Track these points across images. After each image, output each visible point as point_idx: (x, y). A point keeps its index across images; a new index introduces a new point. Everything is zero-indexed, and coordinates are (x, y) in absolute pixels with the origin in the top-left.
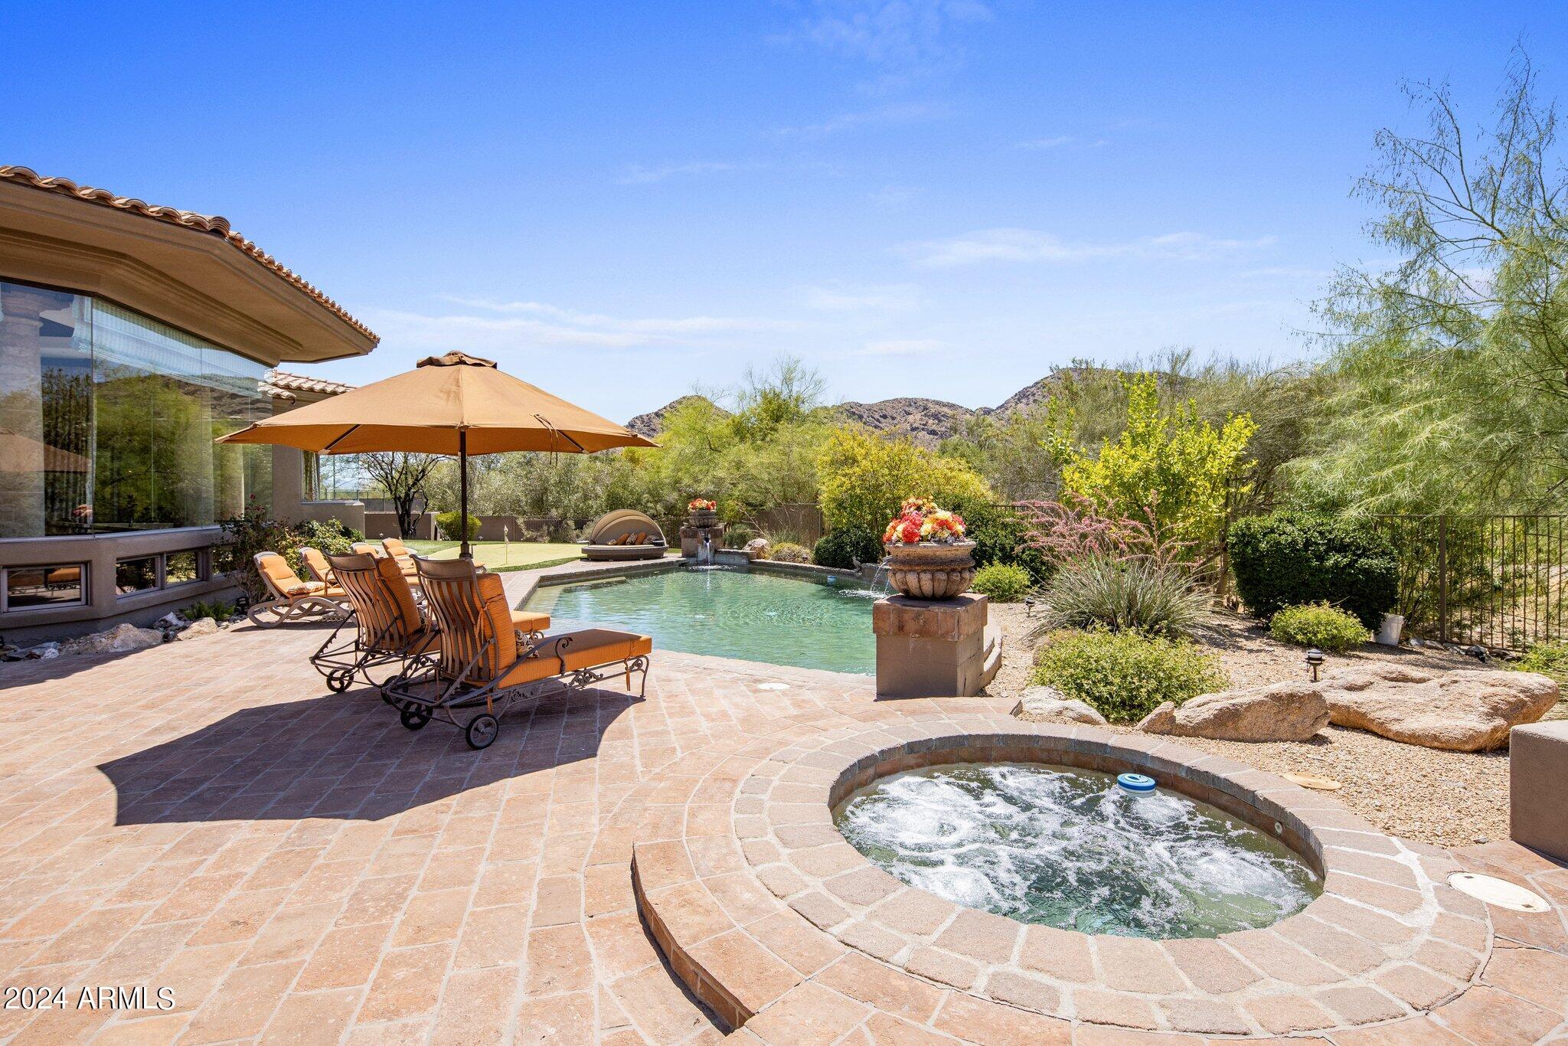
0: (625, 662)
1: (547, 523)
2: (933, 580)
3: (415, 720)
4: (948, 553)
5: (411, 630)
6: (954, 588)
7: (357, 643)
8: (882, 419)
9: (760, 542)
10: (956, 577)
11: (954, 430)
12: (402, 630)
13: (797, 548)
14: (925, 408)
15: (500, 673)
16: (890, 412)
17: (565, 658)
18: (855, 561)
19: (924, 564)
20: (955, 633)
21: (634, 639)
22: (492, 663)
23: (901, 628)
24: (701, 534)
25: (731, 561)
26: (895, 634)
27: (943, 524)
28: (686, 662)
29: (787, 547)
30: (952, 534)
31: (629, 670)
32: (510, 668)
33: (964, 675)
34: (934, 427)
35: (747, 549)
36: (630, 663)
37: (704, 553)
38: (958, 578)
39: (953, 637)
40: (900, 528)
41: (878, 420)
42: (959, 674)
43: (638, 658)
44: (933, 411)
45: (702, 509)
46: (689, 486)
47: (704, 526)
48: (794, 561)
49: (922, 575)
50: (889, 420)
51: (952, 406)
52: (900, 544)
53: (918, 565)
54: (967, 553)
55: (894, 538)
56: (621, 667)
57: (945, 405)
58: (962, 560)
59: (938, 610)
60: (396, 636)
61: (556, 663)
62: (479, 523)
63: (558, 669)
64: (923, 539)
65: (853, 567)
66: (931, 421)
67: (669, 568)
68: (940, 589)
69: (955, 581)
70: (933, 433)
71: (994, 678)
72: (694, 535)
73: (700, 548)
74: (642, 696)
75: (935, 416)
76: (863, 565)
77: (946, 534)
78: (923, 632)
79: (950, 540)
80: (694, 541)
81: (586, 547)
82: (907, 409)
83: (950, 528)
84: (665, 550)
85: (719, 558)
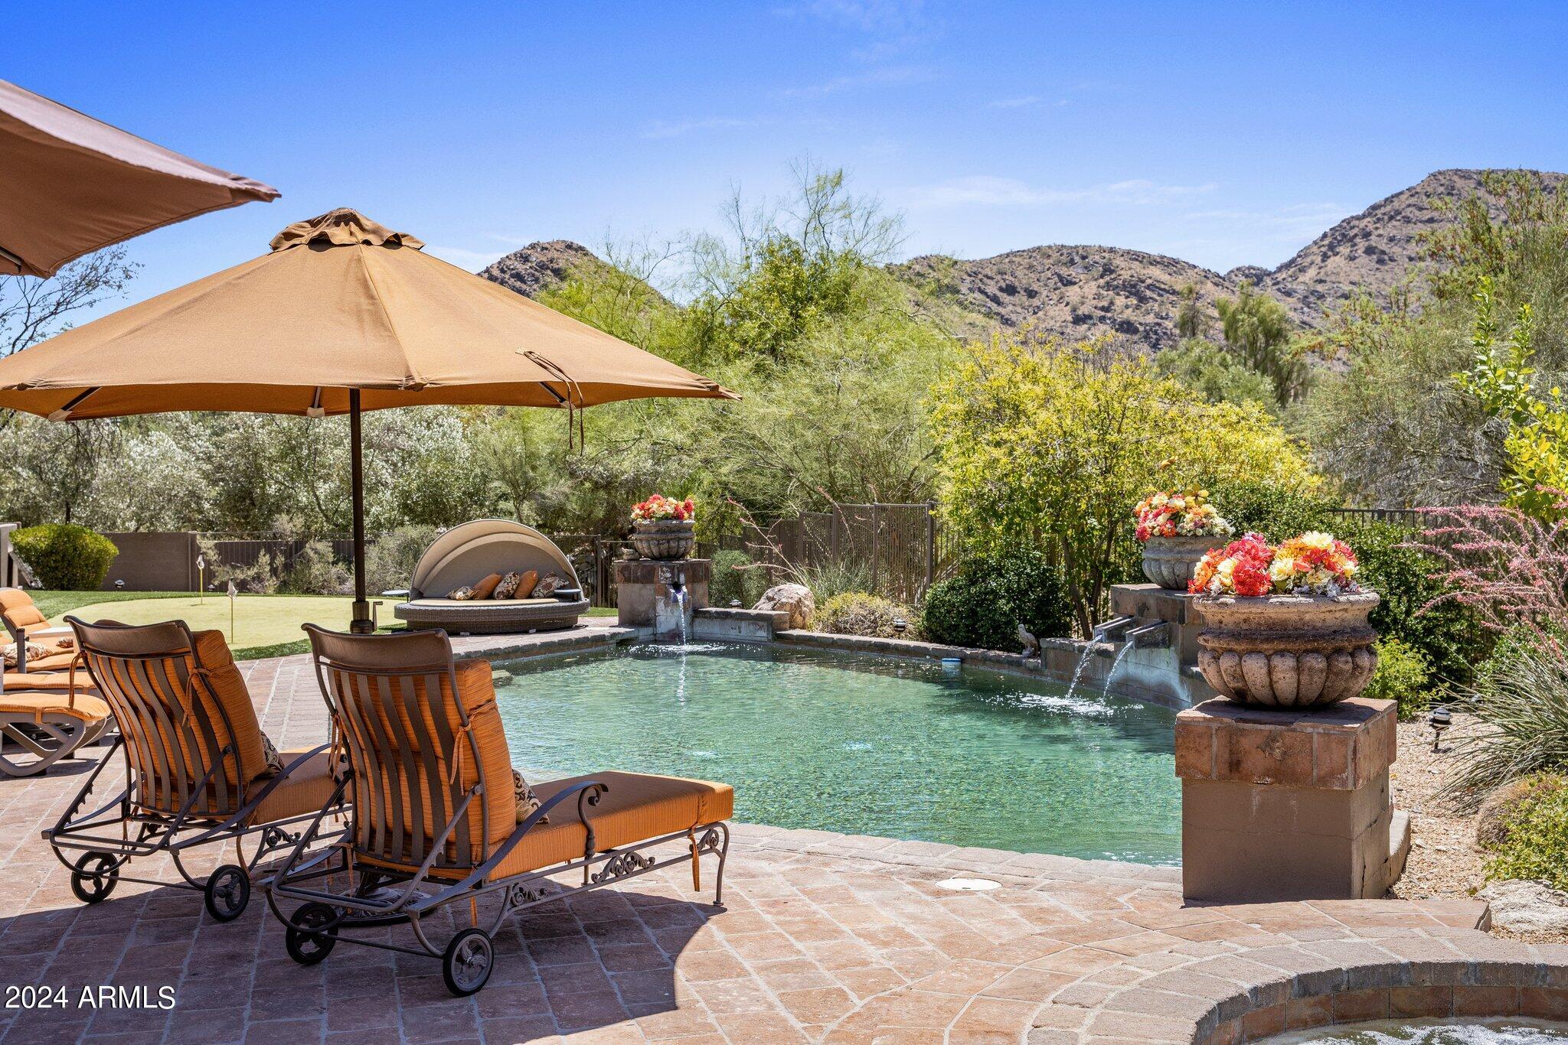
0: (689, 835)
1: (270, 549)
2: (1298, 670)
3: (309, 947)
4: (1329, 616)
5: (250, 774)
6: (1341, 685)
7: (125, 801)
8: (1004, 297)
9: (795, 591)
10: (1343, 664)
11: (1190, 325)
12: (232, 775)
13: (879, 604)
14: (1108, 270)
15: (492, 851)
16: (1023, 278)
17: (594, 824)
18: (1023, 633)
19: (1280, 638)
20: (1349, 773)
21: (702, 791)
22: (475, 833)
23: (1235, 765)
24: (664, 575)
25: (733, 634)
26: (1222, 778)
27: (1318, 559)
28: (765, 840)
29: (855, 603)
30: (1336, 580)
31: (695, 851)
32: (509, 842)
33: (1363, 860)
34: (1128, 314)
35: (764, 607)
36: (698, 836)
37: (671, 616)
38: (1349, 667)
39: (1344, 783)
40: (1227, 566)
41: (995, 299)
42: (1355, 857)
43: (710, 827)
44: (1126, 275)
45: (666, 517)
46: (595, 461)
47: (670, 557)
48: (874, 633)
49: (1277, 661)
50: (1022, 298)
51: (1171, 264)
52: (1229, 600)
53: (1268, 640)
54: (1363, 615)
55: (1215, 586)
56: (681, 847)
57: (1154, 262)
58: (1354, 630)
59: (1311, 728)
60: (221, 789)
61: (577, 833)
62: (113, 549)
63: (582, 848)
64: (1277, 589)
65: (1019, 647)
66: (1120, 301)
67: (595, 649)
68: (1313, 687)
69: (1341, 672)
70: (1127, 327)
71: (1403, 870)
72: (648, 577)
73: (661, 606)
74: (717, 903)
75: (1132, 289)
76: (1045, 642)
77: (1324, 578)
78: (1281, 774)
79: (1333, 590)
80: (648, 590)
81: (404, 604)
82: (1064, 271)
83: (1330, 567)
84: (582, 609)
85: (702, 627)
